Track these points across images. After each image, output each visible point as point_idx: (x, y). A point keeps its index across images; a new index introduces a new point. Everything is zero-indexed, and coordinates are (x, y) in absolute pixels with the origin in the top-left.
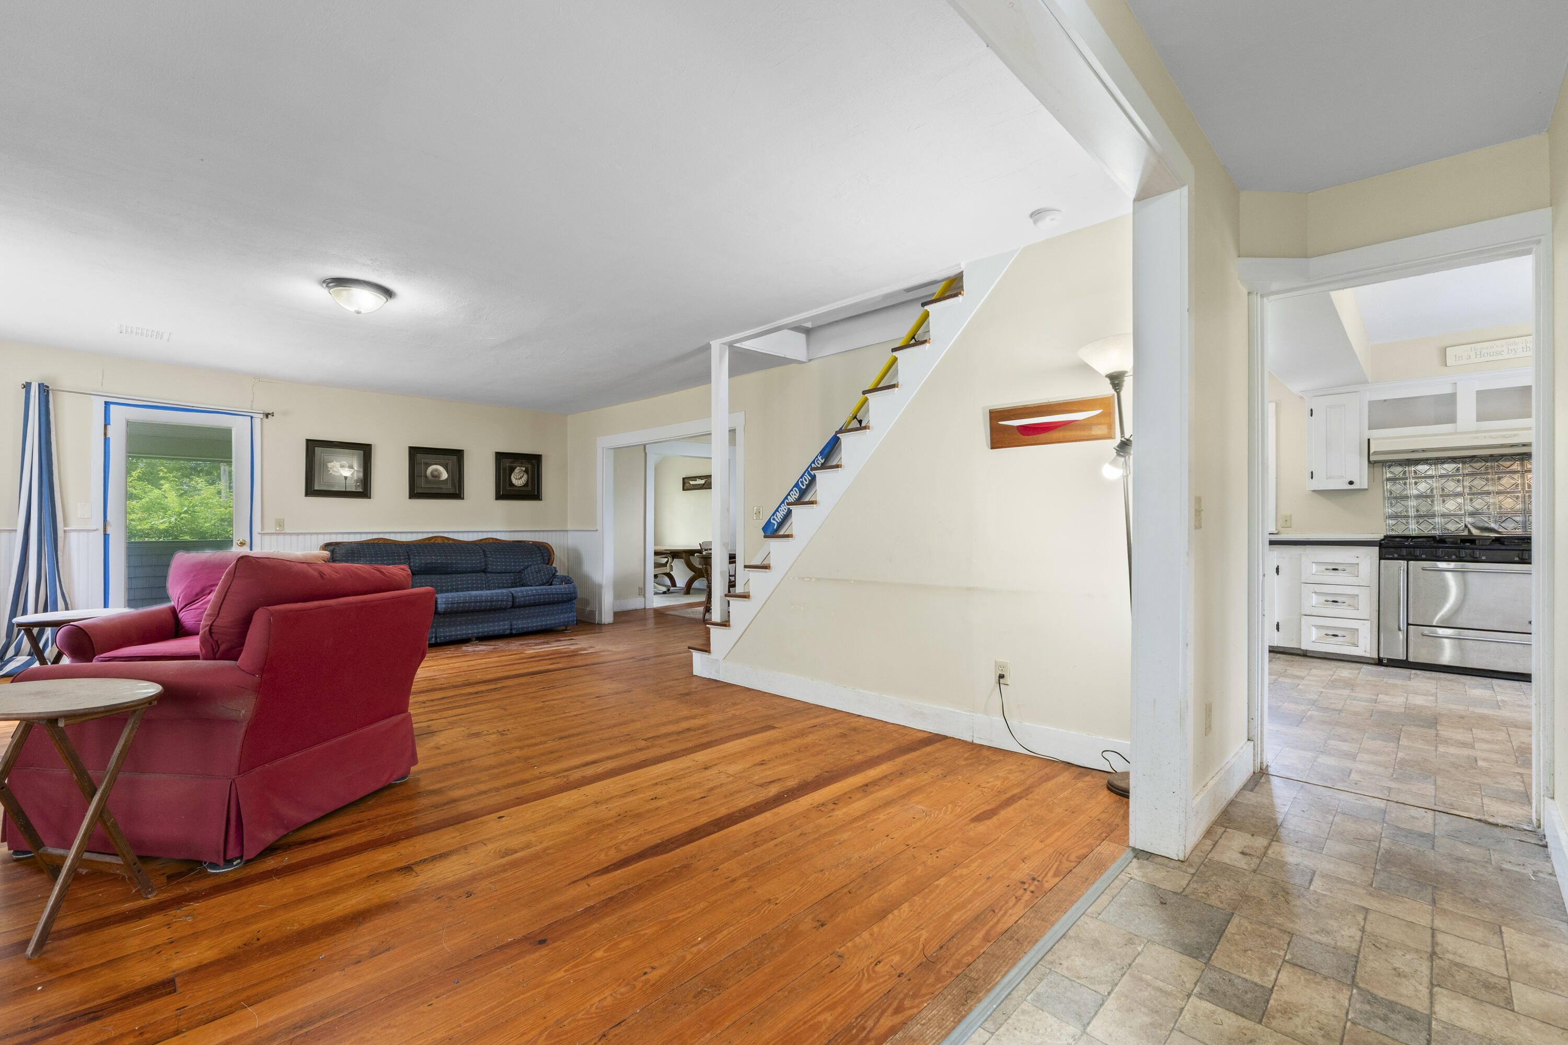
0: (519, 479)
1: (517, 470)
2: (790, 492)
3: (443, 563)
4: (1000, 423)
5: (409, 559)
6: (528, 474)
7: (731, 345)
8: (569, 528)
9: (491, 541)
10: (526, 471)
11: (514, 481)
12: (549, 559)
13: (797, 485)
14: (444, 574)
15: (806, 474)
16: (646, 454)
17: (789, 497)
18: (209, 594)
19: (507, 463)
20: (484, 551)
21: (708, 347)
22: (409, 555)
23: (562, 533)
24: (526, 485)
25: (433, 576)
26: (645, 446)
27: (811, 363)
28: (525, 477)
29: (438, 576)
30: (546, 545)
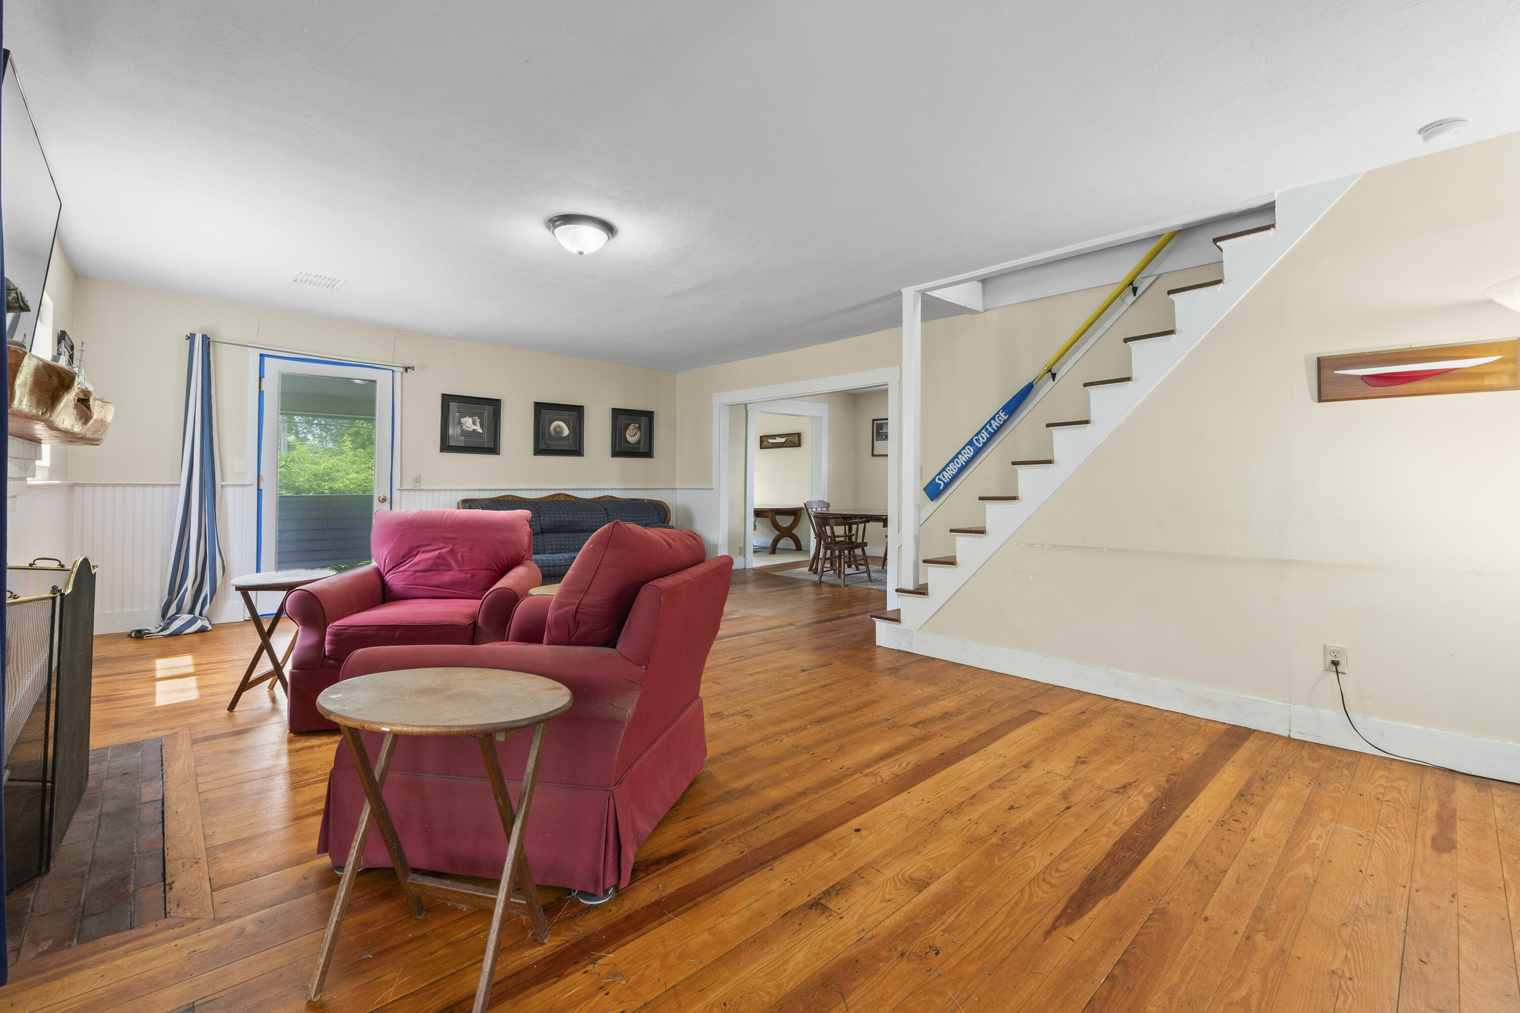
0: (632, 436)
1: (631, 427)
2: (962, 450)
3: (571, 521)
4: (1335, 372)
5: (539, 517)
6: (640, 430)
7: (923, 293)
8: (678, 485)
9: (608, 499)
10: (639, 428)
11: (629, 439)
12: (666, 518)
13: (971, 443)
14: (571, 532)
15: (983, 431)
16: (747, 411)
17: (960, 456)
18: (417, 555)
19: (623, 419)
20: (605, 509)
21: (900, 294)
22: (538, 513)
23: (671, 491)
24: (639, 442)
25: (561, 535)
26: (746, 405)
27: (987, 314)
28: (638, 433)
29: (566, 535)
30: (660, 503)
